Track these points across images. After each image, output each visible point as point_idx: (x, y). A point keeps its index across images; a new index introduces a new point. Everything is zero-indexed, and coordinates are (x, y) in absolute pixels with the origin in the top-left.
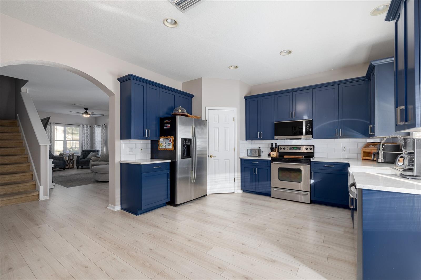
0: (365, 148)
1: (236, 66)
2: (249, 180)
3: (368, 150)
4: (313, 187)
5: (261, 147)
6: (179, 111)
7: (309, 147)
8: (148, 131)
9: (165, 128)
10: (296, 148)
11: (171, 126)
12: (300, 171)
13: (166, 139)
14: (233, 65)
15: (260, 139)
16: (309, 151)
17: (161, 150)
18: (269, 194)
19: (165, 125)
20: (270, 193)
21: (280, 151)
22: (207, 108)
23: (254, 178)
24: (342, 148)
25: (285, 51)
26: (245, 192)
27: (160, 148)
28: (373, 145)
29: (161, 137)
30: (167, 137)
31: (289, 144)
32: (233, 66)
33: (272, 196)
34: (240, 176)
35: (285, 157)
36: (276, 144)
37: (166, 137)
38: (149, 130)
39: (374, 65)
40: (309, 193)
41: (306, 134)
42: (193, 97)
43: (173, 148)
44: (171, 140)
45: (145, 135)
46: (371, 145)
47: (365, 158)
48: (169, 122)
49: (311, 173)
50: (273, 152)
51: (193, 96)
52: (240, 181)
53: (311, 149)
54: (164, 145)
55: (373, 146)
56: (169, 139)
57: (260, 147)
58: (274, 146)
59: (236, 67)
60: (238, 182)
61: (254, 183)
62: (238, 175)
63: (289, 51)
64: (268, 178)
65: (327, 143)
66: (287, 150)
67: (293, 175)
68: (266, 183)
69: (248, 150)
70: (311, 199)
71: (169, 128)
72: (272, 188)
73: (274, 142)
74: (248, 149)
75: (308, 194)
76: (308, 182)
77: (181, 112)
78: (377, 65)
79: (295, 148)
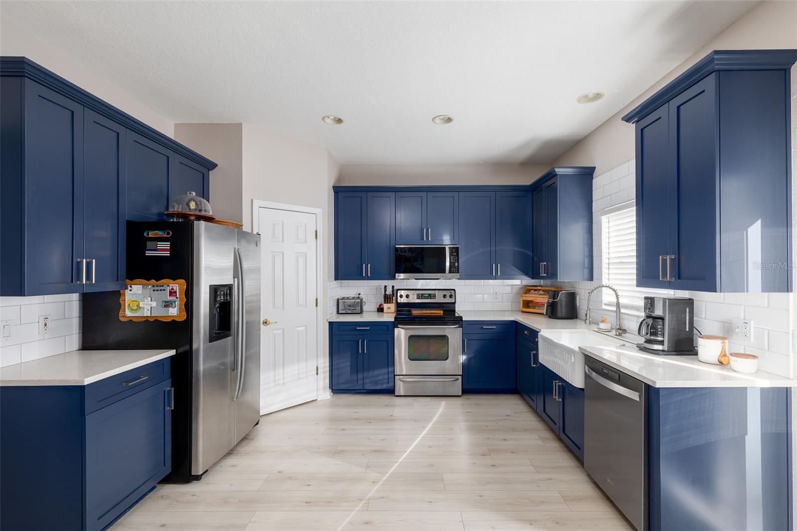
0: (525, 294)
1: (339, 119)
2: (349, 369)
3: (530, 297)
4: (465, 367)
5: (361, 294)
6: (191, 205)
7: (448, 293)
8: (89, 265)
9: (148, 253)
10: (428, 295)
11: (172, 250)
12: (444, 338)
13: (156, 288)
14: (332, 116)
15: (367, 278)
16: (448, 300)
17: (131, 320)
18: (391, 391)
19: (149, 244)
20: (393, 388)
21: (400, 300)
22: (256, 204)
23: (360, 365)
24: (493, 294)
25: (442, 117)
26: (337, 393)
27: (128, 313)
28: (535, 290)
29: (132, 280)
30: (157, 281)
31: (415, 288)
32: (332, 118)
33: (396, 394)
34: (327, 364)
35: (413, 314)
36: (393, 287)
37: (153, 281)
38: (94, 261)
39: (558, 173)
40: (460, 378)
41: (450, 272)
42: (215, 168)
43: (185, 313)
44: (176, 292)
45: (79, 277)
46: (532, 290)
47: (525, 310)
48: (166, 236)
49: (463, 341)
50: (388, 303)
51: (214, 166)
52: (328, 374)
53: (451, 296)
54: (146, 307)
55: (536, 292)
56: (168, 289)
57: (359, 294)
58: (389, 291)
59: (339, 121)
60: (324, 378)
61: (360, 376)
62: (324, 363)
63: (449, 118)
64: (390, 361)
65: (473, 287)
66: (413, 299)
67: (434, 347)
68: (384, 371)
69: (338, 300)
70: (464, 387)
71: (167, 254)
72: (396, 377)
73: (389, 283)
74: (337, 297)
75: (458, 379)
76: (458, 359)
77: (195, 210)
78: (560, 174)
79: (426, 295)
